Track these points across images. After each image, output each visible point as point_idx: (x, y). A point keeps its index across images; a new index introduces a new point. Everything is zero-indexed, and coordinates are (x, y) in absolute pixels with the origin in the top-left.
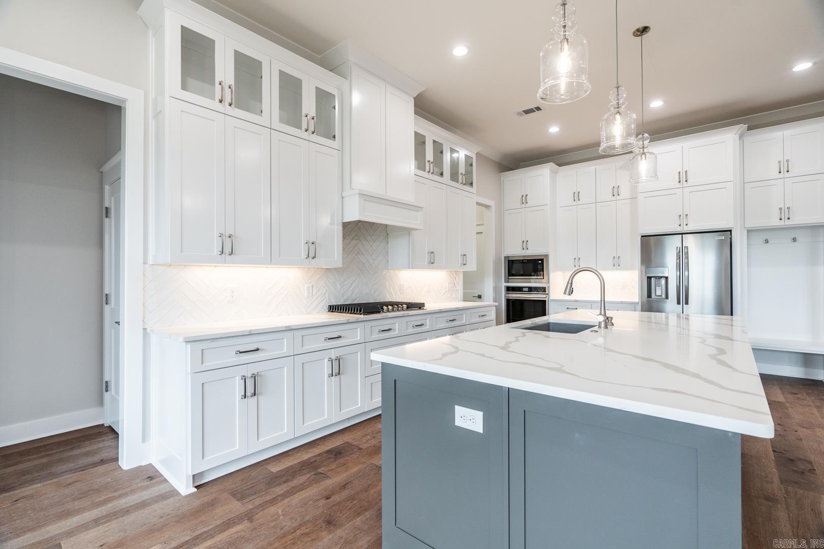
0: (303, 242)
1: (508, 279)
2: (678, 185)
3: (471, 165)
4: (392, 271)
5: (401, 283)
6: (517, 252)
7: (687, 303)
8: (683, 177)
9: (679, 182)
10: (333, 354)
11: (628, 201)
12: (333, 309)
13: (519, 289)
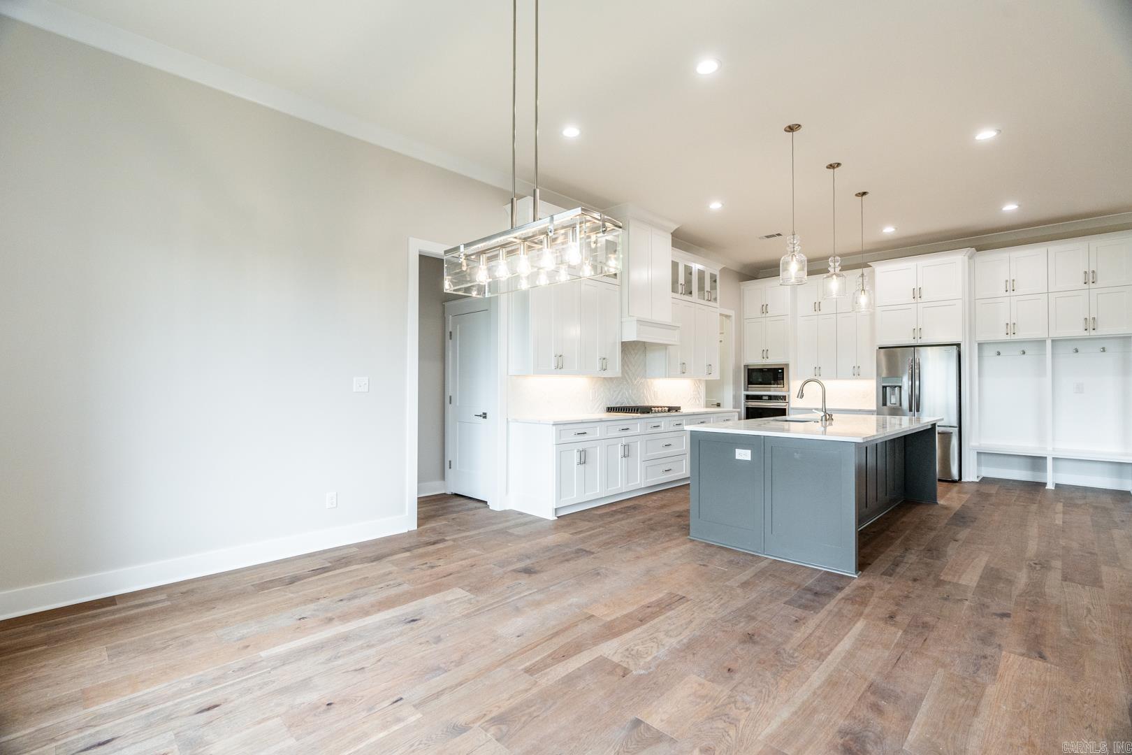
0: (598, 358)
1: (748, 387)
2: (913, 301)
3: (715, 281)
4: (648, 380)
5: (656, 390)
6: (757, 361)
7: (918, 411)
8: (917, 294)
9: (914, 298)
10: (624, 441)
12: (610, 410)
13: (759, 398)
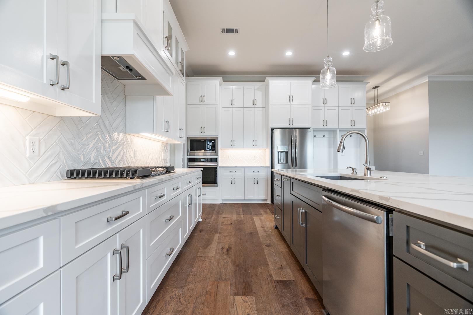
1: (190, 153)
5: (135, 149)
6: (197, 134)
7: (296, 166)
8: (291, 99)
9: (289, 101)
11: (261, 109)
